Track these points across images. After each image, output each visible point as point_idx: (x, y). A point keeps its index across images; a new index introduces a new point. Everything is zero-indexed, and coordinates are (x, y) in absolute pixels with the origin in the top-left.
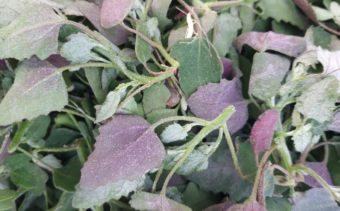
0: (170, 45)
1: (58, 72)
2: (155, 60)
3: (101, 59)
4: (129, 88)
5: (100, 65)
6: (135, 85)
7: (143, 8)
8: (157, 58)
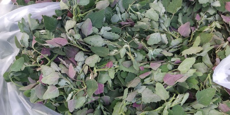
0: (86, 81)
1: (57, 88)
2: (81, 85)
3: (68, 85)
4: (74, 93)
5: (67, 86)
6: (75, 92)
7: (81, 69)
8: (82, 84)
